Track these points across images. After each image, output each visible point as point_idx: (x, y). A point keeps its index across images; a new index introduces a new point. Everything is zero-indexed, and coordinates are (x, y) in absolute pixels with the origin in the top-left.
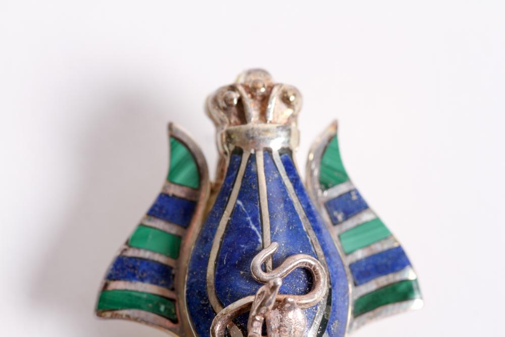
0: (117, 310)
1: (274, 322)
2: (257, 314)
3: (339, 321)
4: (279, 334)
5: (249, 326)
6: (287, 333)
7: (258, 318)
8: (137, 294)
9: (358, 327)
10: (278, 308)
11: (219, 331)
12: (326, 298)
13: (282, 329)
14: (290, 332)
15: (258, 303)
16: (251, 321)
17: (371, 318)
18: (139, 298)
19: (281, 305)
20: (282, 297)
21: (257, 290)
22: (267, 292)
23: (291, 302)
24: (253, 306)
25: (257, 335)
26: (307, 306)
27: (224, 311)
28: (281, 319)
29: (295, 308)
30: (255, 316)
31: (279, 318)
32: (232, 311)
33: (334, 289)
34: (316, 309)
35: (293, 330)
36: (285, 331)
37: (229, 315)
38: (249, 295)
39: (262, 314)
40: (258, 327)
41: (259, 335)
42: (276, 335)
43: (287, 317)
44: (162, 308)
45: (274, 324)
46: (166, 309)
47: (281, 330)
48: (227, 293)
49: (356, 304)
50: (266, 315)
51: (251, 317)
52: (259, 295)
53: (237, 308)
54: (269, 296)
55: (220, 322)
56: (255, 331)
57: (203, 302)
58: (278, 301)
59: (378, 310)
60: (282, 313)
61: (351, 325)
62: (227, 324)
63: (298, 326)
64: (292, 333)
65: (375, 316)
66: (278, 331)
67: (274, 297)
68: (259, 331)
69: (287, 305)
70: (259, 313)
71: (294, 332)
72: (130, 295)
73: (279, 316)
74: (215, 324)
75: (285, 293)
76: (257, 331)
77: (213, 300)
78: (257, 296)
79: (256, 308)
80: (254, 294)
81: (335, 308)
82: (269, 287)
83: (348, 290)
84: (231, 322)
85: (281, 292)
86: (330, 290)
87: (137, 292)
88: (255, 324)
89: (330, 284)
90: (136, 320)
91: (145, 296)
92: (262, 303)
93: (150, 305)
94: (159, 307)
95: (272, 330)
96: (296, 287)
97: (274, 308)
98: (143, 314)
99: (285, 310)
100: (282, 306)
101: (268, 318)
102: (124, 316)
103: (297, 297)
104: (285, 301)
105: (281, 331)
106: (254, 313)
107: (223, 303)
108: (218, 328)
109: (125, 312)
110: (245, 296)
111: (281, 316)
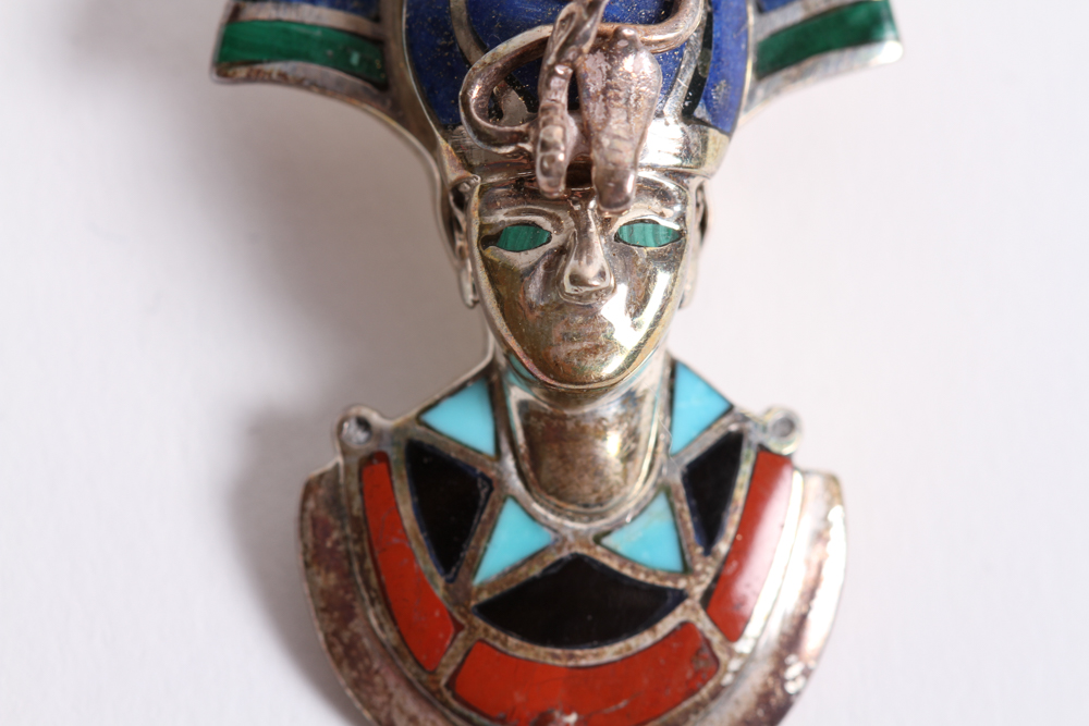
0: (260, 62)
1: (594, 79)
2: (558, 61)
3: (727, 82)
4: (604, 104)
5: (541, 87)
6: (622, 102)
7: (560, 70)
8: (302, 30)
9: (766, 98)
10: (602, 50)
11: (478, 99)
12: (702, 32)
13: (611, 93)
14: (628, 99)
15: (560, 38)
16: (546, 76)
17: (793, 80)
18: (307, 37)
19: (608, 45)
20: (609, 28)
21: (556, 14)
22: (580, 14)
23: (630, 36)
24: (550, 45)
25: (559, 105)
26: (663, 48)
27: (487, 58)
28: (608, 73)
29: (637, 50)
30: (553, 66)
31: (604, 70)
32: (505, 57)
33: (717, 14)
34: (681, 55)
35: (633, 96)
36: (617, 98)
37: (500, 65)
38: (539, 24)
39: (568, 61)
40: (560, 88)
41: (563, 105)
42: (598, 106)
43: (621, 69)
44: (355, 59)
45: (594, 84)
46: (362, 60)
47: (609, 95)
48: (494, 22)
49: (763, 49)
50: (578, 64)
51: (545, 68)
52: (563, 21)
53: (516, 51)
54: (584, 22)
55: (479, 81)
56: (553, 97)
57: (442, 42)
58: (601, 36)
59: (809, 63)
60: (610, 60)
61: (752, 94)
62: (494, 84)
63: (643, 88)
64: (632, 101)
65: (802, 76)
66: (602, 97)
67: (593, 26)
68: (563, 98)
69: (622, 44)
70: (563, 60)
71: (636, 100)
72: (286, 32)
73: (605, 66)
74: (470, 85)
75: (614, 20)
76: (558, 97)
77: (464, 38)
78: (558, 24)
79: (557, 48)
80: (550, 21)
81: (719, 54)
82: (584, 5)
83: (746, 18)
84: (503, 82)
85: (606, 19)
86: (710, 16)
87: (302, 24)
88: (555, 82)
89: (710, 4)
90: (299, 83)
91: (318, 33)
92: (568, 38)
93: (330, 52)
94: (348, 57)
95: (589, 96)
96: (639, 8)
97: (593, 50)
98: (314, 70)
99: (617, 55)
100: (611, 45)
101: (582, 71)
102: (274, 76)
103: (641, 27)
104: (617, 35)
105: (609, 98)
106: (551, 59)
107: (485, 43)
108: (475, 93)
109: (276, 67)
110: (530, 26)
111: (609, 67)
